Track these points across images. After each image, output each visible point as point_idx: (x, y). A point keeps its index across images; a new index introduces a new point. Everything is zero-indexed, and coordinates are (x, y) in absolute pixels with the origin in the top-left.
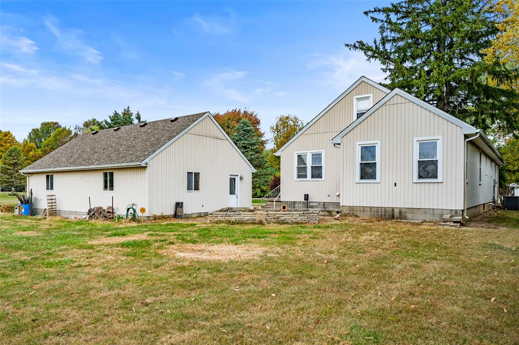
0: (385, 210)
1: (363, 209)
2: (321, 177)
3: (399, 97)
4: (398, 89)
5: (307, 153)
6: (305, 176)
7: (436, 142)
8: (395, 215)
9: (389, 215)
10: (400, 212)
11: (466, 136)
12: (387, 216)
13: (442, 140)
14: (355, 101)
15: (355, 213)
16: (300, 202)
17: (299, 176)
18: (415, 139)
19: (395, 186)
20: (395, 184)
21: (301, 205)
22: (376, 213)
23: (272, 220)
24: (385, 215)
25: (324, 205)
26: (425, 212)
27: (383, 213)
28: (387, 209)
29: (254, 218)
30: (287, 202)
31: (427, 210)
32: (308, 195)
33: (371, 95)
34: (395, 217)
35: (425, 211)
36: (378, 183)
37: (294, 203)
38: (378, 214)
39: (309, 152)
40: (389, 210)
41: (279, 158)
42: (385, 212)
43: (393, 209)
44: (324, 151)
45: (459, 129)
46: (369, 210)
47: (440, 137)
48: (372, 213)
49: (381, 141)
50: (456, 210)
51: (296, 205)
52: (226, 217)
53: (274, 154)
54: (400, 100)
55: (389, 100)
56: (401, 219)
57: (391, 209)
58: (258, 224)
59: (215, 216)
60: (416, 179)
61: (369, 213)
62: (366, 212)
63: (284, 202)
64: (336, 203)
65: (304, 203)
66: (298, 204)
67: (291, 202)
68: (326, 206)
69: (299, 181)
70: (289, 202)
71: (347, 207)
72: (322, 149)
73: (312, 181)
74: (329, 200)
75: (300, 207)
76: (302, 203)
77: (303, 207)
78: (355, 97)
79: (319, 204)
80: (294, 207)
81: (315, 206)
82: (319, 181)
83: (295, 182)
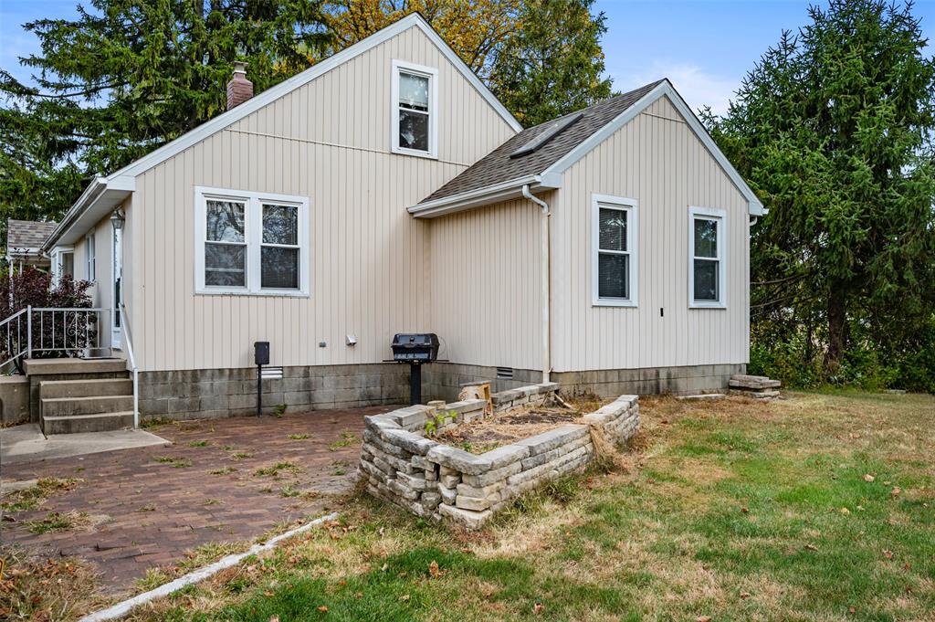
0: (644, 374)
2: (296, 286)
5: (245, 199)
6: (239, 280)
8: (661, 386)
9: (651, 386)
10: (669, 378)
12: (648, 390)
13: (725, 219)
14: (396, 74)
15: (591, 389)
16: (221, 371)
17: (213, 279)
19: (662, 315)
20: (662, 310)
21: (225, 380)
22: (628, 384)
24: (644, 388)
25: (307, 374)
27: (641, 384)
28: (649, 374)
30: (165, 373)
31: (706, 370)
32: (269, 344)
34: (661, 390)
36: (633, 307)
37: (196, 375)
38: (632, 387)
39: (254, 195)
42: (645, 380)
43: (657, 370)
44: (304, 199)
46: (616, 379)
47: (721, 213)
48: (622, 385)
49: (639, 201)
51: (205, 384)
56: (671, 393)
57: (654, 371)
61: (616, 385)
62: (610, 385)
63: (150, 375)
64: (344, 367)
65: (235, 371)
66: (212, 379)
67: (180, 373)
68: (313, 379)
69: (213, 295)
70: (170, 374)
71: (573, 375)
72: (299, 194)
73: (266, 297)
74: (323, 358)
75: (220, 388)
76: (227, 372)
77: (229, 387)
78: (396, 63)
79: (290, 375)
80: (195, 390)
81: (277, 380)
82: (291, 297)
83: (196, 297)
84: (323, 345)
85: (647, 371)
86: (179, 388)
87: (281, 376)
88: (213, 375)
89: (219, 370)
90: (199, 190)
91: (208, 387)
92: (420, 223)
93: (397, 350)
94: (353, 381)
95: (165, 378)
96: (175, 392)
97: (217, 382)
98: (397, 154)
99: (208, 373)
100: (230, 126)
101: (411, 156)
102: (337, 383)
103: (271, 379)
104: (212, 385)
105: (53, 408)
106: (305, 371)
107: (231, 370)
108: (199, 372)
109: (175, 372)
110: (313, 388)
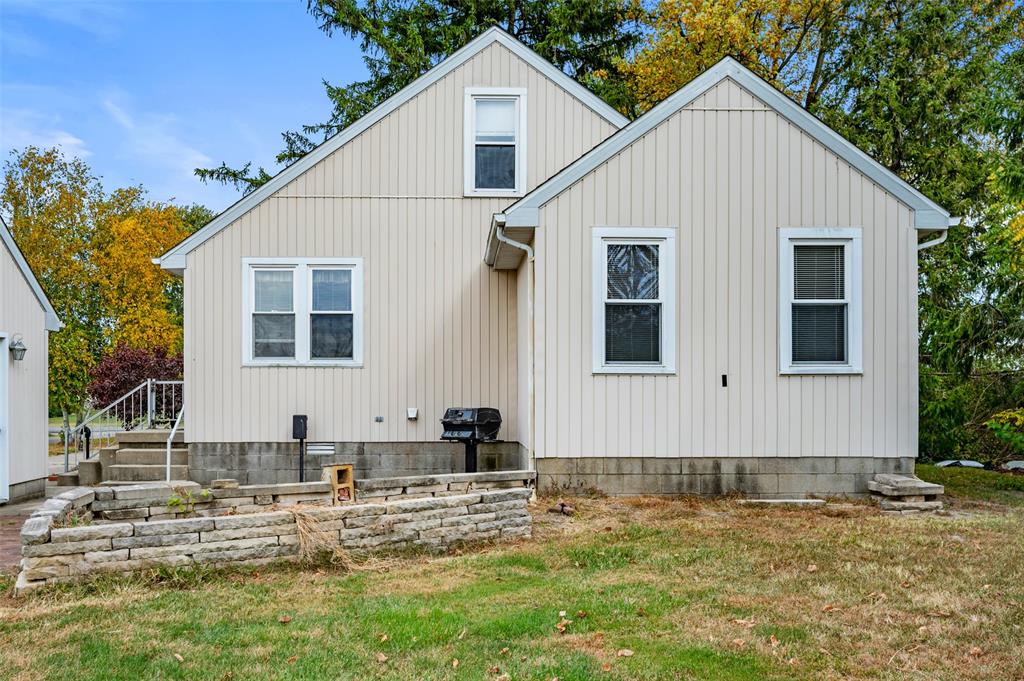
0: (690, 466)
1: (619, 467)
2: (350, 355)
3: (735, 89)
4: (734, 62)
5: (294, 266)
6: (287, 351)
7: (842, 247)
8: (724, 483)
9: (705, 483)
10: (740, 472)
11: (924, 236)
12: (698, 490)
13: (860, 241)
14: (470, 102)
15: (591, 482)
16: (269, 444)
17: (262, 350)
18: (787, 233)
19: (725, 384)
20: (724, 377)
22: (661, 479)
23: (365, 541)
24: (691, 485)
25: (361, 451)
26: (814, 467)
27: (685, 479)
28: (699, 465)
29: (284, 539)
30: (214, 445)
31: (819, 464)
32: (305, 418)
33: (522, 91)
34: (725, 491)
35: (813, 465)
36: (668, 375)
37: (243, 448)
38: (668, 484)
39: (302, 261)
40: (705, 467)
41: (177, 276)
42: (693, 474)
43: (717, 463)
44: (358, 261)
45: (904, 210)
46: (637, 469)
47: (854, 232)
48: (649, 479)
49: (679, 229)
50: (898, 459)
51: (252, 457)
52: (136, 552)
53: (155, 261)
54: (737, 98)
55: (704, 94)
56: (744, 495)
57: (710, 463)
58: (314, 568)
59: (70, 546)
60: (787, 364)
61: (637, 479)
62: (626, 478)
63: (200, 446)
64: (404, 445)
65: (283, 446)
66: (260, 452)
67: (228, 446)
68: (368, 456)
69: (260, 367)
70: (219, 445)
71: (561, 463)
72: (352, 255)
73: (315, 367)
74: (379, 434)
75: (268, 461)
76: (275, 446)
77: (277, 461)
78: (469, 91)
79: (342, 451)
80: (243, 462)
81: (327, 456)
82: (343, 368)
83: (243, 370)
84: (379, 420)
85: (696, 461)
86: (228, 460)
87: (333, 452)
88: (260, 448)
89: (267, 443)
90: (246, 261)
91: (256, 460)
92: (503, 277)
93: (448, 426)
94: (416, 461)
95: (214, 450)
96: (223, 464)
97: (265, 456)
98: (472, 198)
99: (256, 446)
100: (278, 191)
101: (490, 198)
102: (397, 463)
103: (321, 456)
104: (259, 458)
105: (116, 473)
106: (359, 448)
107: (279, 444)
108: (246, 445)
109: (224, 444)
110: (368, 467)
